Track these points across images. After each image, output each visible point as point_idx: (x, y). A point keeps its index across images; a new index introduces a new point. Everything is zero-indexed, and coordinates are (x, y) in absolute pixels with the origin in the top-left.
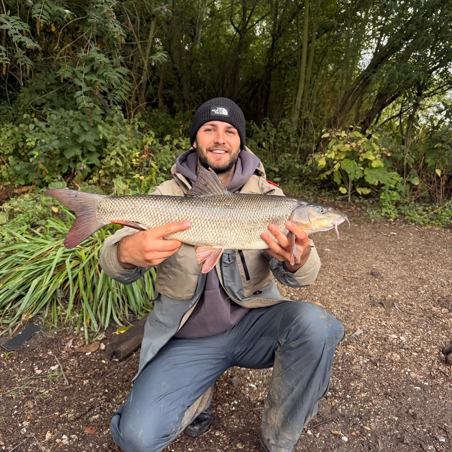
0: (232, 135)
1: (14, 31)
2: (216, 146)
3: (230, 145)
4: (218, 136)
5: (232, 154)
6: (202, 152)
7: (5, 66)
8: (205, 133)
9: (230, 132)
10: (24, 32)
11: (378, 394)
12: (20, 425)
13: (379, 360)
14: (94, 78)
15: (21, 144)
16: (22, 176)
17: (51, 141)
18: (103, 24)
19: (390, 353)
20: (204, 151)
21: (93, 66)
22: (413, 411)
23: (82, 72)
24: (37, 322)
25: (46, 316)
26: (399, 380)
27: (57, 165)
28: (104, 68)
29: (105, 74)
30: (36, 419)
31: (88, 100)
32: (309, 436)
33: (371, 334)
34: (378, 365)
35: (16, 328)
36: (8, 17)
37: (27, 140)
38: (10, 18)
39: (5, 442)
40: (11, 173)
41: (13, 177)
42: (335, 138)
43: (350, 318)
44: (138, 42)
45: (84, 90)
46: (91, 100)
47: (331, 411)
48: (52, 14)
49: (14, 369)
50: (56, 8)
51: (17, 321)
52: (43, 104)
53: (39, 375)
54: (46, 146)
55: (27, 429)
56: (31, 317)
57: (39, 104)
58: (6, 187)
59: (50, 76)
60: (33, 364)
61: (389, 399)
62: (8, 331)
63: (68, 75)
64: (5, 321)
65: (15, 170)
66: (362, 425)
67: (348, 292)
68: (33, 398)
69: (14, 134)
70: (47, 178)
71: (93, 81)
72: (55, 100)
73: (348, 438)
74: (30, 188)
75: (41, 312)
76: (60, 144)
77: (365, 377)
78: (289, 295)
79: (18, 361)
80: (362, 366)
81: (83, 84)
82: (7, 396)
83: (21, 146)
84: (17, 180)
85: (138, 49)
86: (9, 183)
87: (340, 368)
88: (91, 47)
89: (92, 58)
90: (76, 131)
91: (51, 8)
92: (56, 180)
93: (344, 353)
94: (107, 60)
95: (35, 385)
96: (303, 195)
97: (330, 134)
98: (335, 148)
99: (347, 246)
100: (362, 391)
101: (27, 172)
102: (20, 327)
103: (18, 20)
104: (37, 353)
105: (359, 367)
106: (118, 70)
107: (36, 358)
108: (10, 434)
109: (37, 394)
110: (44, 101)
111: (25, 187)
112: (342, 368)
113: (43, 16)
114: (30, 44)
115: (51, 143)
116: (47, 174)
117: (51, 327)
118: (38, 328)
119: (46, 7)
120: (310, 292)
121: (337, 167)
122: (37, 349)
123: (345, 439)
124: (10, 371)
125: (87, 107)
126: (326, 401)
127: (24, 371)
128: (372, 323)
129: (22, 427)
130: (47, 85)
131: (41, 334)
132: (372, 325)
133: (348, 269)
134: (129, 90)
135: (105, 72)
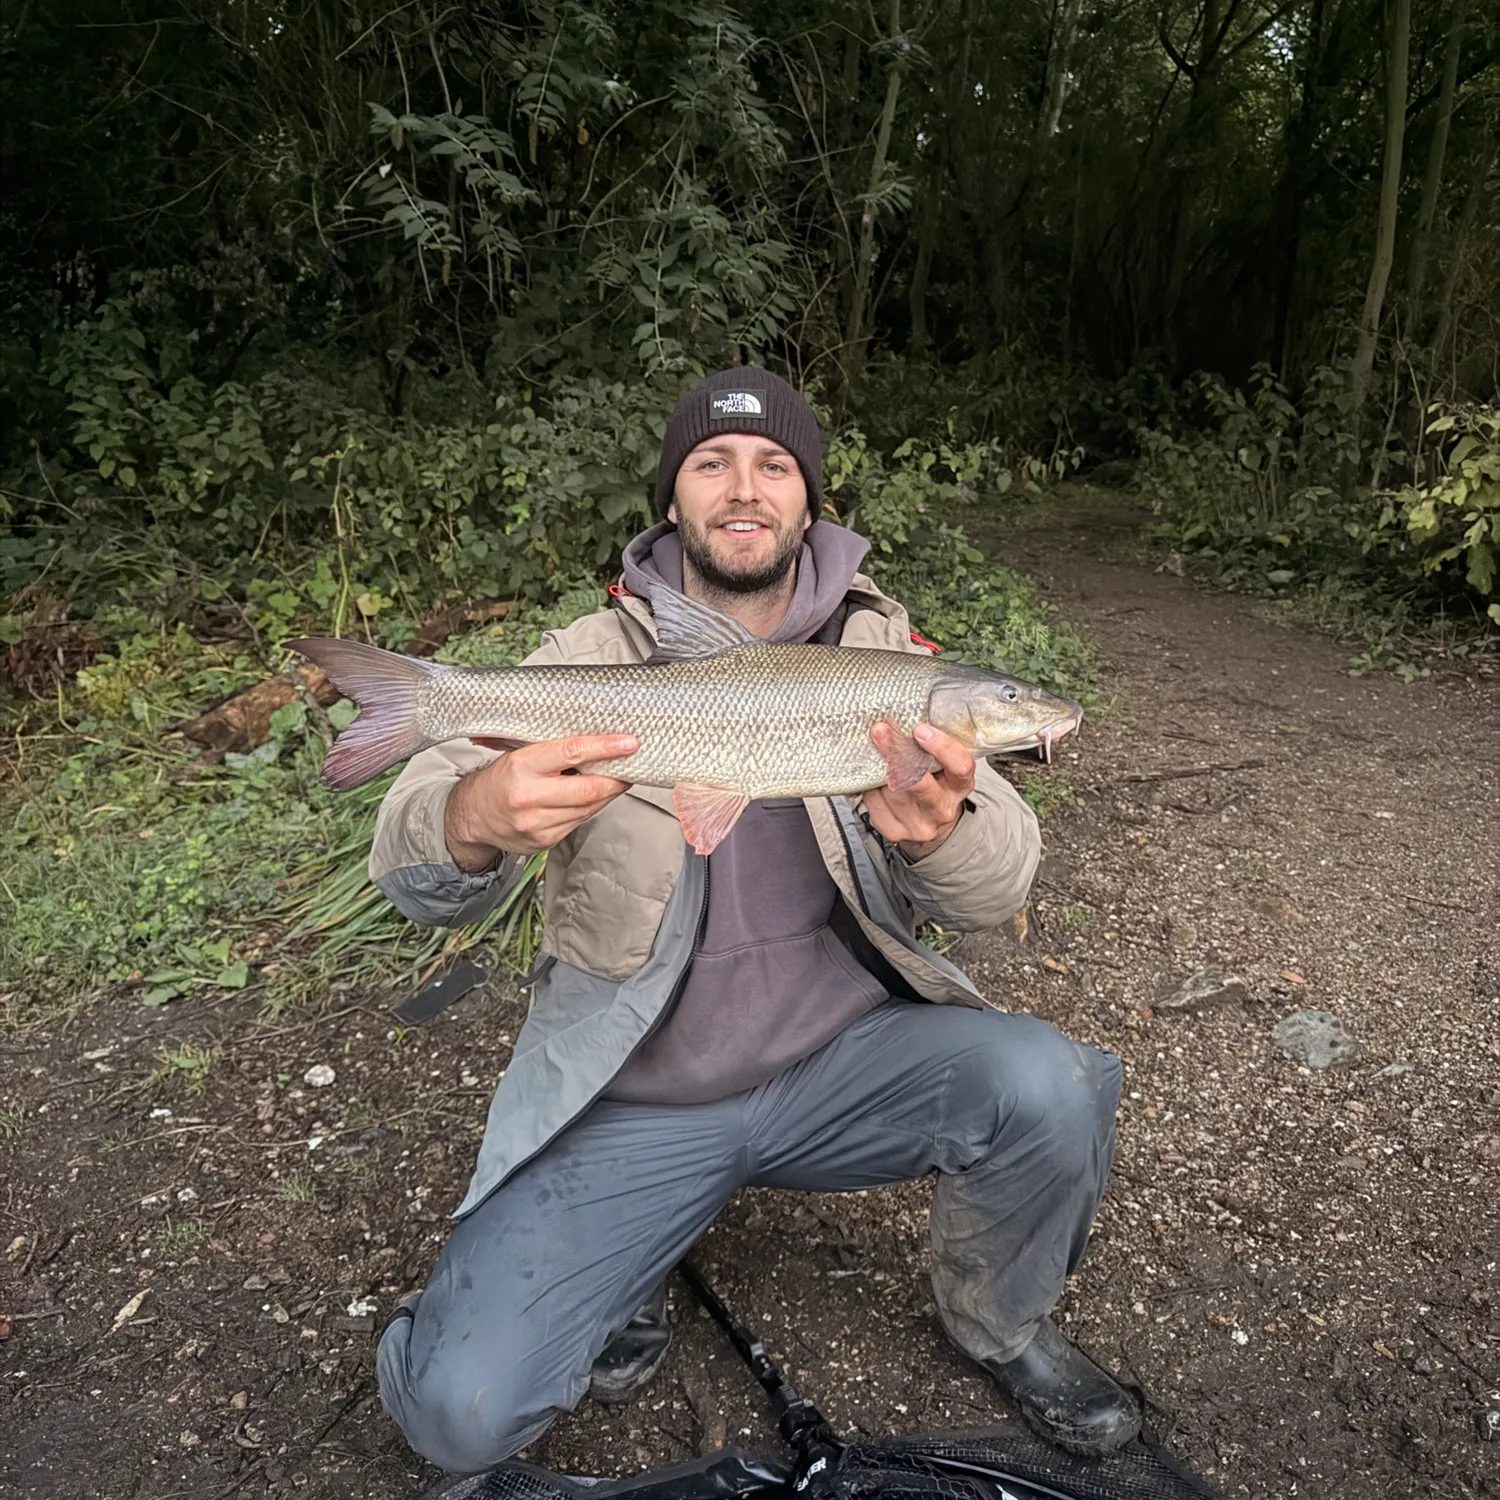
0: (779, 474)
1: (469, 158)
2: (732, 511)
3: (773, 505)
4: (738, 481)
5: (784, 531)
6: (694, 532)
7: (448, 259)
8: (697, 475)
9: (774, 467)
10: (499, 160)
11: (1392, 1242)
12: (409, 1193)
13: (1435, 1151)
14: (684, 281)
15: (491, 482)
16: (493, 572)
17: (563, 475)
18: (717, 113)
19: (1481, 1137)
20: (701, 527)
21: (684, 246)
22: (1486, 1296)
23: (655, 266)
24: (481, 960)
25: (504, 945)
26: (1478, 1213)
27: (585, 539)
28: (715, 248)
29: (719, 265)
30: (447, 1185)
31: (670, 350)
32: (1135, 1316)
33: (1440, 1075)
34: (1426, 1163)
35: (430, 971)
36: (455, 119)
37: (505, 472)
38: (461, 122)
39: (372, 1225)
40: (463, 565)
41: (470, 576)
42: (1475, 434)
43: (1385, 1025)
44: (822, 156)
45: (660, 320)
46: (678, 347)
47: (1226, 1266)
48: (571, 97)
49: (413, 1070)
50: (581, 80)
51: (434, 954)
52: (553, 363)
53: (470, 1088)
54: (550, 491)
55: (423, 1204)
56: (466, 945)
57: (541, 361)
58: (449, 602)
59: (574, 278)
60: (459, 1062)
61: (1423, 1258)
62: (410, 977)
63: (617, 276)
64: (407, 953)
65: (472, 557)
66: (1304, 1310)
67: (1405, 949)
68: (447, 1139)
69: (474, 451)
70: (557, 579)
71: (681, 290)
72: (585, 348)
73: (1250, 1337)
74: (513, 605)
75: (494, 935)
76: (587, 482)
77: (1371, 1190)
78: (1205, 946)
79: (426, 1051)
80: (1370, 1162)
81: (656, 303)
82: (389, 1126)
83: (492, 487)
84: (479, 583)
85: (822, 180)
86: (459, 592)
87: (1298, 1159)
88: (680, 188)
89: (680, 221)
90: (631, 443)
91: (567, 80)
92: (579, 584)
93: (1329, 1122)
94: (722, 224)
95: (456, 1110)
96: (1359, 631)
97: (1457, 421)
98: (1470, 470)
99: (1462, 806)
100: (1344, 1225)
101: (503, 562)
102: (439, 969)
103: (480, 126)
104: (473, 1036)
105: (1359, 1163)
106: (757, 248)
107: (469, 1048)
108: (386, 1210)
109: (456, 1130)
110: (555, 353)
111: (498, 605)
112: (1305, 1159)
113: (546, 108)
114: (512, 189)
115: (562, 481)
116: (556, 568)
117: (513, 973)
118: (481, 975)
119: (556, 79)
120: (1276, 942)
121: (1474, 534)
122: (474, 1028)
123: (1242, 1338)
124: (405, 1074)
125: (669, 371)
126: (1218, 1239)
127: (438, 1077)
128: (1455, 1046)
129: (413, 1199)
130: (563, 306)
131: (487, 990)
132: (1452, 1051)
133: (1435, 878)
134: (792, 308)
135: (719, 259)
